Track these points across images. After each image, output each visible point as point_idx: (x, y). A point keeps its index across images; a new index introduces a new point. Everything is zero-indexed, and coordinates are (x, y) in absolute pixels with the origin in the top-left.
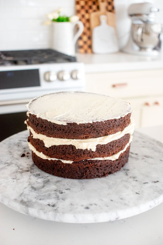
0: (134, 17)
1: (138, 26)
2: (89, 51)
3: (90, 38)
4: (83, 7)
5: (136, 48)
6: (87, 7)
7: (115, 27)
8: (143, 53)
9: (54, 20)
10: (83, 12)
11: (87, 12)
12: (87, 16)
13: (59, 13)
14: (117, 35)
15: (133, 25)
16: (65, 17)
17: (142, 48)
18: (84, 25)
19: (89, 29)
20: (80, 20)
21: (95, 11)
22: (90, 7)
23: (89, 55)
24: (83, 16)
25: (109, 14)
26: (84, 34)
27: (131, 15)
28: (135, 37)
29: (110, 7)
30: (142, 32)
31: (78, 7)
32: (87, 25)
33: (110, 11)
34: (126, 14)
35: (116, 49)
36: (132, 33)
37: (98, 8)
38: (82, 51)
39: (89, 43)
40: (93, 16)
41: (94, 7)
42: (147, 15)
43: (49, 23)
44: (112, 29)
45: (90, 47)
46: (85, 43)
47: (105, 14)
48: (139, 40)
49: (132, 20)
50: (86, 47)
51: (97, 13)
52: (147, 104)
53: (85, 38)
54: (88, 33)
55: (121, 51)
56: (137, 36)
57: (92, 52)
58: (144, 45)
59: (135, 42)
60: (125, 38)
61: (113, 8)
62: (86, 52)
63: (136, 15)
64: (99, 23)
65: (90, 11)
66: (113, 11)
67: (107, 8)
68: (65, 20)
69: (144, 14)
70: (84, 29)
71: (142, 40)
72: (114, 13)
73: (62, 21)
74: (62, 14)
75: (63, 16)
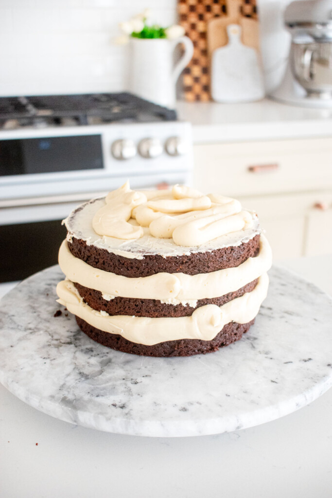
0: (297, 29)
1: (303, 47)
2: (204, 96)
3: (206, 71)
4: (192, 9)
5: (301, 91)
6: (201, 9)
7: (258, 49)
8: (313, 101)
9: (134, 35)
10: (193, 18)
11: (201, 17)
12: (201, 26)
13: (145, 19)
14: (262, 67)
15: (294, 46)
16: (157, 29)
17: (310, 93)
18: (195, 44)
19: (205, 52)
20: (187, 34)
21: (217, 16)
22: (208, 9)
23: (204, 105)
24: (193, 27)
25: (246, 21)
26: (195, 62)
27: (290, 25)
28: (298, 70)
29: (248, 9)
30: (312, 60)
31: (184, 8)
32: (202, 44)
33: (248, 16)
34: (280, 23)
35: (259, 93)
36: (292, 61)
37: (224, 9)
38: (190, 96)
39: (204, 80)
40: (213, 26)
41: (216, 8)
42: (324, 24)
43: (125, 40)
44: (251, 53)
45: (207, 88)
46: (196, 80)
47: (238, 23)
48: (306, 75)
49: (293, 36)
50: (198, 88)
51: (223, 20)
52: (318, 206)
53: (196, 71)
54: (203, 60)
55: (270, 97)
56: (303, 66)
57: (211, 99)
58: (315, 87)
59: (298, 78)
60: (279, 71)
61: (255, 10)
62: (198, 98)
63: (300, 24)
64: (226, 41)
65: (208, 16)
66: (254, 16)
67: (241, 10)
68: (156, 34)
69: (317, 23)
70: (194, 53)
71: (311, 75)
72: (256, 19)
73: (151, 37)
74: (149, 23)
75: (153, 27)
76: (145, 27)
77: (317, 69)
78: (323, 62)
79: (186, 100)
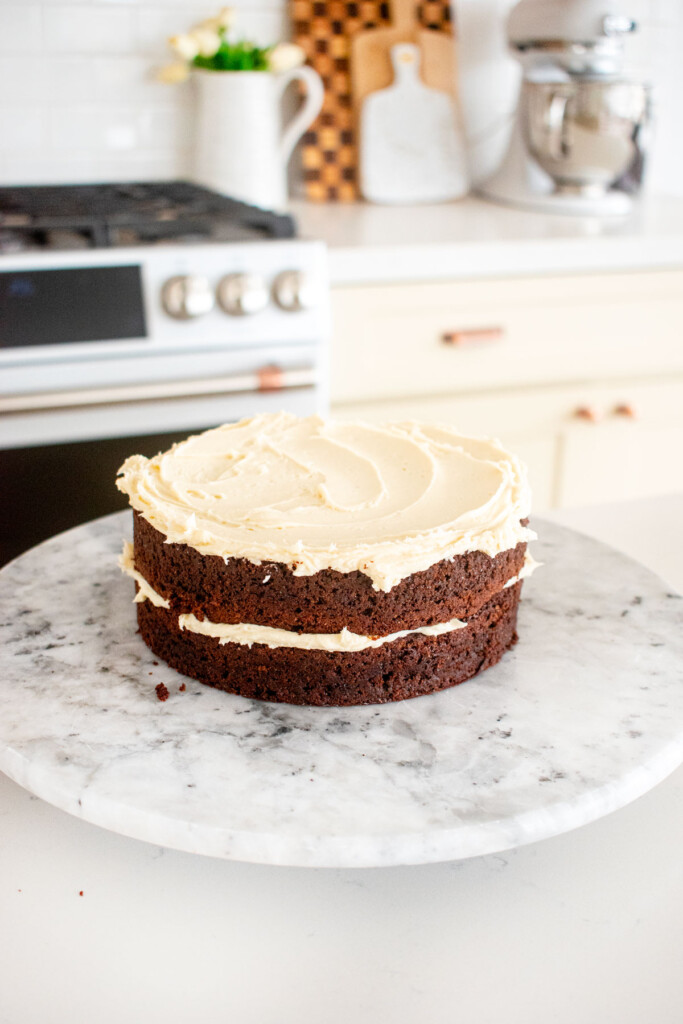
0: (532, 55)
1: (547, 90)
2: (346, 191)
3: (349, 138)
5: (541, 181)
6: (337, 11)
7: (452, 92)
8: (568, 202)
9: (200, 63)
10: (321, 30)
11: (338, 28)
12: (337, 47)
13: (222, 31)
14: (462, 129)
15: (528, 87)
16: (247, 49)
17: (562, 184)
18: (327, 83)
19: (347, 100)
20: (309, 62)
21: (370, 26)
23: (345, 209)
24: (322, 47)
25: (429, 37)
26: (326, 119)
27: (521, 47)
28: (537, 137)
29: (433, 13)
30: (566, 117)
31: (303, 10)
32: (339, 83)
33: (434, 27)
34: (498, 41)
35: (458, 186)
36: (524, 118)
37: (385, 13)
38: (317, 190)
39: (344, 157)
40: (363, 45)
41: (369, 11)
42: (588, 45)
43: (181, 73)
44: (439, 103)
45: (351, 175)
46: (329, 157)
47: (413, 40)
48: (553, 149)
49: (526, 68)
50: (332, 174)
51: (382, 34)
52: (583, 414)
53: (329, 138)
54: (342, 117)
55: (479, 193)
56: (546, 130)
57: (360, 198)
58: (569, 173)
59: (536, 155)
60: (496, 140)
61: (447, 14)
62: (332, 195)
63: (540, 45)
64: (389, 78)
65: (352, 25)
66: (446, 27)
67: (420, 14)
68: (246, 62)
69: (574, 43)
70: (326, 102)
71: (565, 149)
72: (449, 33)
73: (236, 66)
74: (232, 38)
75: (240, 45)
76: (224, 46)
78: (586, 121)
79: (308, 198)
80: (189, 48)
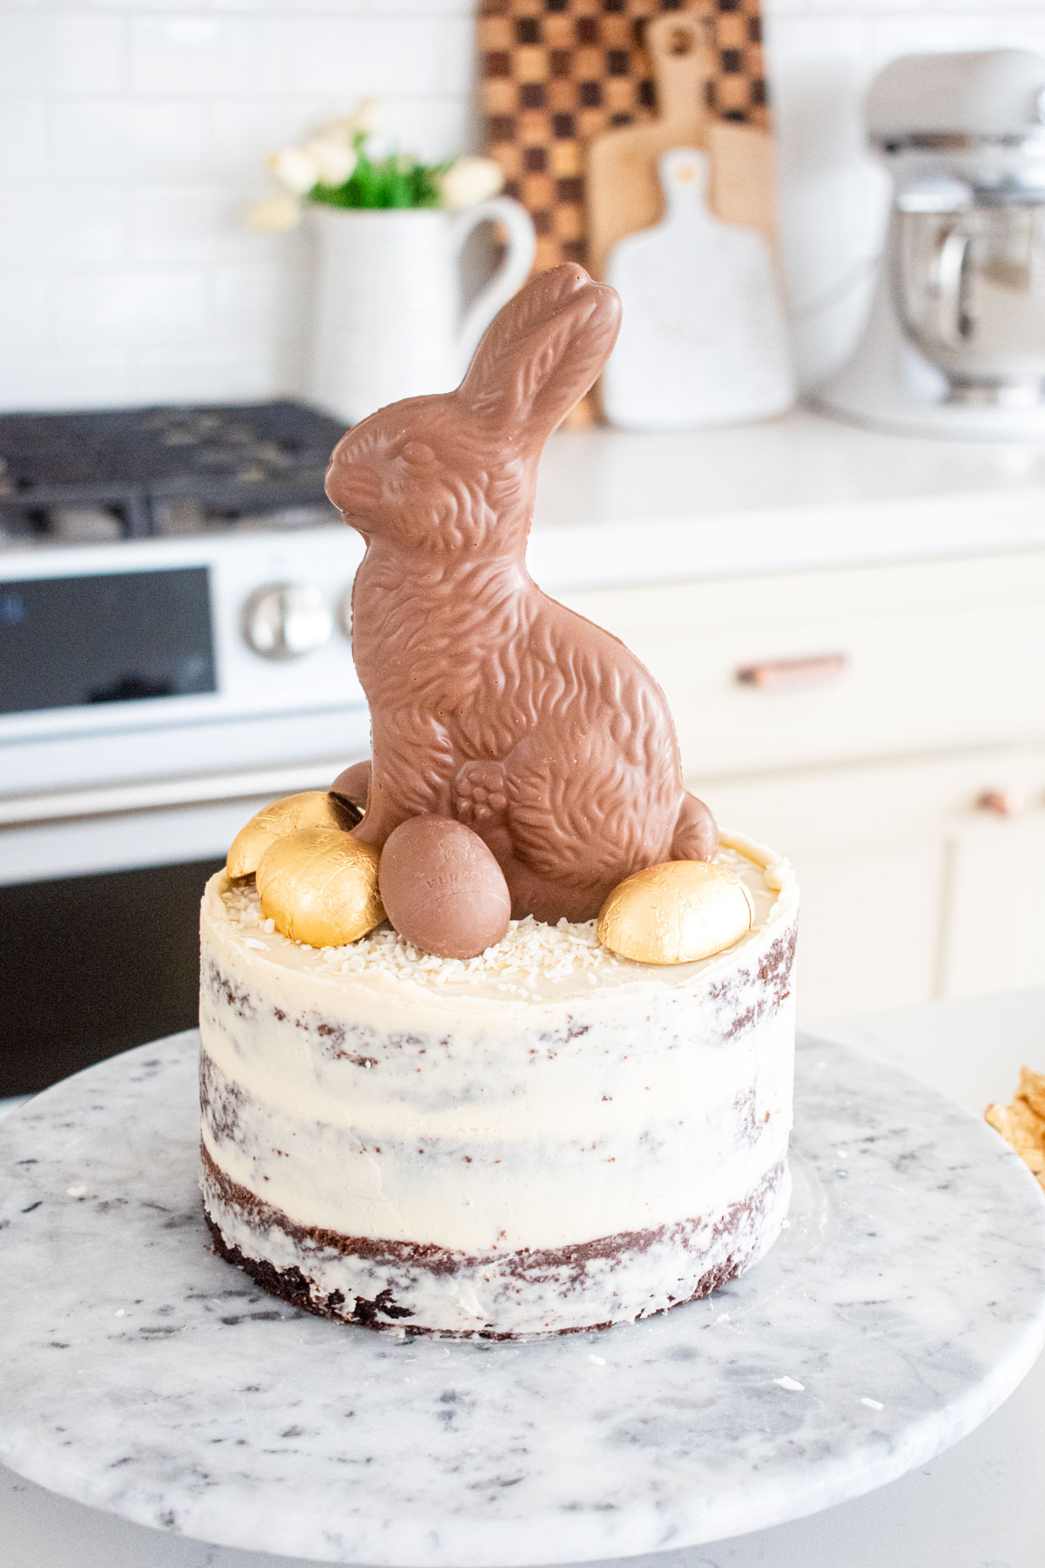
0: (910, 159)
1: (934, 224)
4: (532, 96)
5: (929, 382)
6: (563, 97)
7: (770, 233)
8: (972, 417)
9: (320, 195)
10: (535, 131)
11: (564, 127)
12: (563, 159)
13: (359, 139)
15: (898, 217)
16: (404, 169)
17: (960, 386)
18: (542, 222)
19: (579, 250)
20: (511, 190)
21: (621, 121)
22: (591, 95)
24: (536, 160)
25: (726, 136)
27: (891, 147)
28: (916, 304)
29: (734, 90)
30: (966, 266)
31: (502, 95)
32: (566, 223)
33: (736, 117)
34: (852, 134)
35: (779, 394)
37: (648, 95)
40: (608, 155)
41: (620, 92)
42: (1010, 141)
43: (286, 214)
44: (746, 248)
47: (699, 142)
48: (945, 325)
49: (900, 185)
51: (643, 132)
52: (989, 802)
55: (814, 402)
56: (933, 292)
57: (601, 421)
58: (976, 366)
59: (914, 334)
61: (759, 93)
63: (926, 141)
64: (656, 210)
65: (590, 120)
66: (757, 114)
67: (710, 94)
68: (401, 193)
69: (985, 139)
70: (539, 255)
71: (965, 325)
72: (765, 127)
73: (385, 201)
74: (377, 150)
75: (391, 161)
76: (364, 165)
77: (986, 301)
78: (1005, 273)
80: (302, 172)
